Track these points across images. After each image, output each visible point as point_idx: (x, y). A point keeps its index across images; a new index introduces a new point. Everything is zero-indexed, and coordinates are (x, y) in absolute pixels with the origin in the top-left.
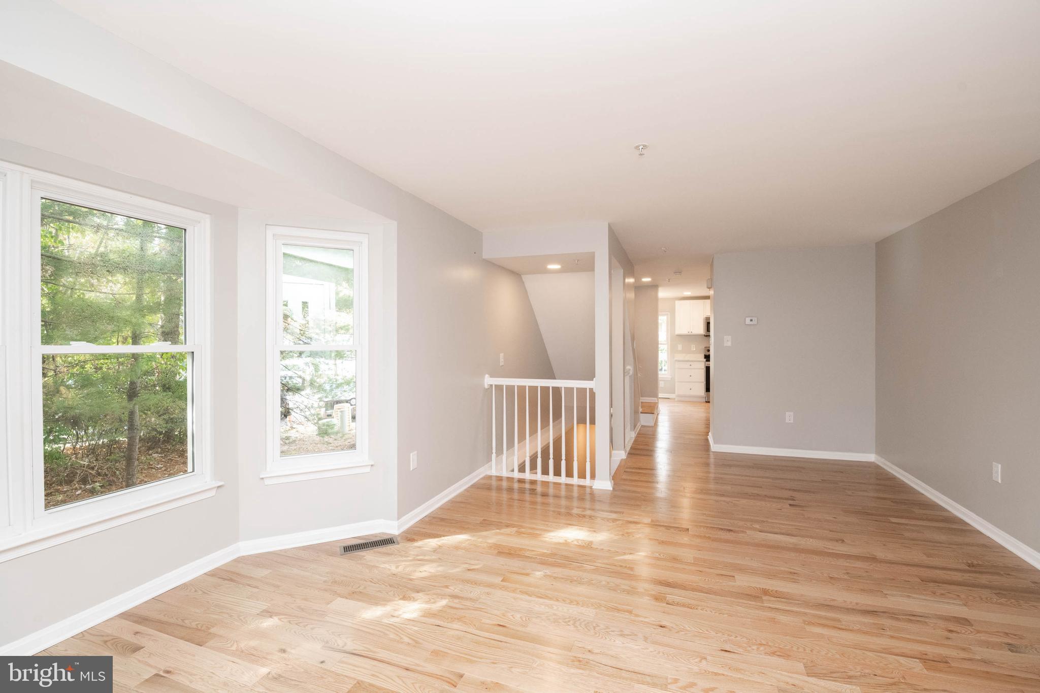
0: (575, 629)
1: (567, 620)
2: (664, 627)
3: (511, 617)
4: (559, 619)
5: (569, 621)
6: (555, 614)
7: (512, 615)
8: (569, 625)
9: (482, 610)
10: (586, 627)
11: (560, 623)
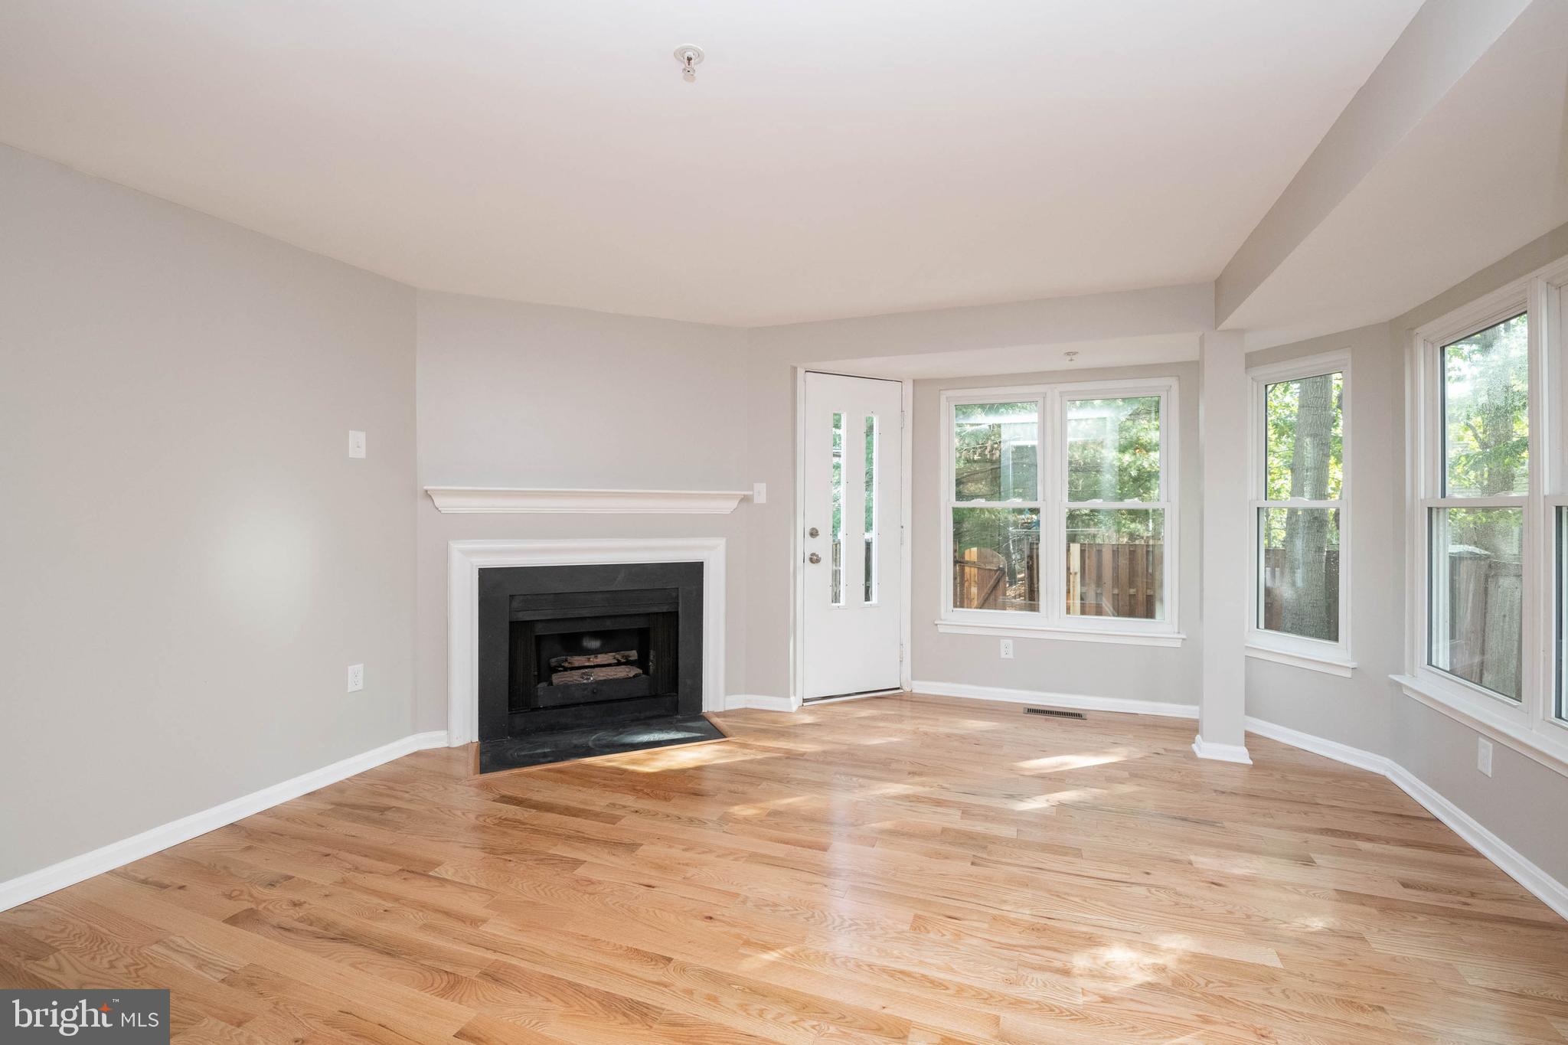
0: (841, 914)
1: (854, 928)
2: (707, 918)
3: (944, 932)
4: (865, 930)
5: (850, 926)
6: (873, 937)
7: (943, 935)
8: (851, 920)
9: (999, 945)
10: (825, 916)
11: (865, 923)
